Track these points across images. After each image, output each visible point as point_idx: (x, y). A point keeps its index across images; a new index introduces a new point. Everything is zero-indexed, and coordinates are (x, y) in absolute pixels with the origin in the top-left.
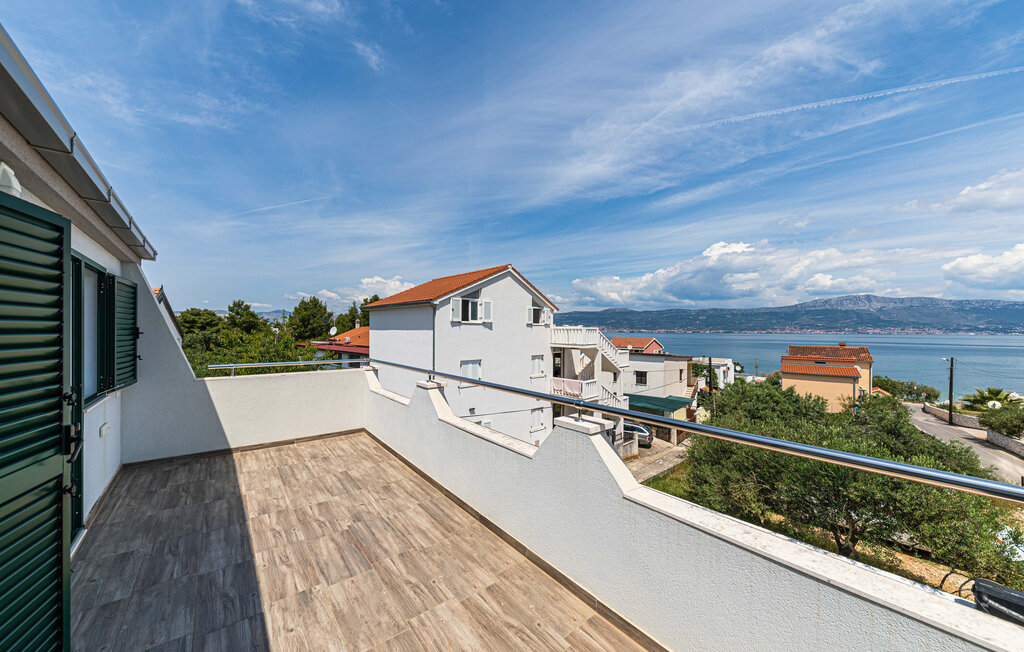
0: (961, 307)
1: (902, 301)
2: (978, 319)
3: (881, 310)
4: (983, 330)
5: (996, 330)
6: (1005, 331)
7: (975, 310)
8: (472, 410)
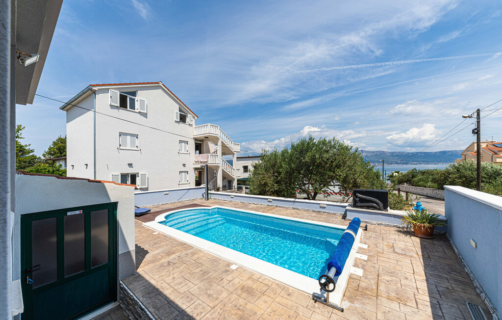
0: (393, 154)
1: (373, 152)
2: (398, 159)
3: (366, 156)
4: (399, 163)
5: (404, 163)
6: (406, 164)
7: (397, 156)
8: (130, 165)
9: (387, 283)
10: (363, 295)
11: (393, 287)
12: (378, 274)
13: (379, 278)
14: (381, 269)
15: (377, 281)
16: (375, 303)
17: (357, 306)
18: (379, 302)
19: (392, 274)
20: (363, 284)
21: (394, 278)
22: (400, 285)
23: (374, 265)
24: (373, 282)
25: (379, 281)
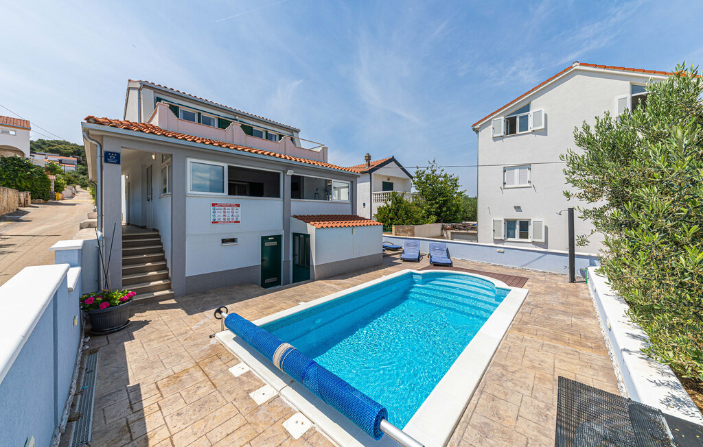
8: (518, 208)
9: (198, 385)
10: (209, 356)
11: (189, 385)
12: (216, 387)
13: (210, 383)
14: (220, 399)
15: (210, 377)
16: (195, 358)
17: (205, 347)
18: (193, 361)
19: (203, 403)
20: (218, 362)
21: (195, 398)
22: (183, 395)
23: (234, 395)
24: (213, 373)
25: (208, 380)
